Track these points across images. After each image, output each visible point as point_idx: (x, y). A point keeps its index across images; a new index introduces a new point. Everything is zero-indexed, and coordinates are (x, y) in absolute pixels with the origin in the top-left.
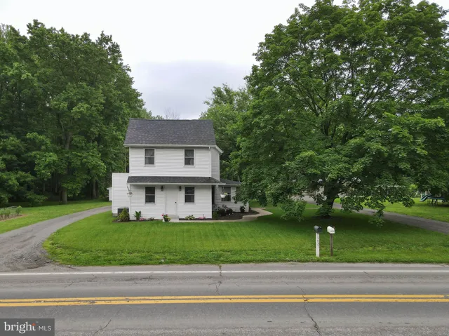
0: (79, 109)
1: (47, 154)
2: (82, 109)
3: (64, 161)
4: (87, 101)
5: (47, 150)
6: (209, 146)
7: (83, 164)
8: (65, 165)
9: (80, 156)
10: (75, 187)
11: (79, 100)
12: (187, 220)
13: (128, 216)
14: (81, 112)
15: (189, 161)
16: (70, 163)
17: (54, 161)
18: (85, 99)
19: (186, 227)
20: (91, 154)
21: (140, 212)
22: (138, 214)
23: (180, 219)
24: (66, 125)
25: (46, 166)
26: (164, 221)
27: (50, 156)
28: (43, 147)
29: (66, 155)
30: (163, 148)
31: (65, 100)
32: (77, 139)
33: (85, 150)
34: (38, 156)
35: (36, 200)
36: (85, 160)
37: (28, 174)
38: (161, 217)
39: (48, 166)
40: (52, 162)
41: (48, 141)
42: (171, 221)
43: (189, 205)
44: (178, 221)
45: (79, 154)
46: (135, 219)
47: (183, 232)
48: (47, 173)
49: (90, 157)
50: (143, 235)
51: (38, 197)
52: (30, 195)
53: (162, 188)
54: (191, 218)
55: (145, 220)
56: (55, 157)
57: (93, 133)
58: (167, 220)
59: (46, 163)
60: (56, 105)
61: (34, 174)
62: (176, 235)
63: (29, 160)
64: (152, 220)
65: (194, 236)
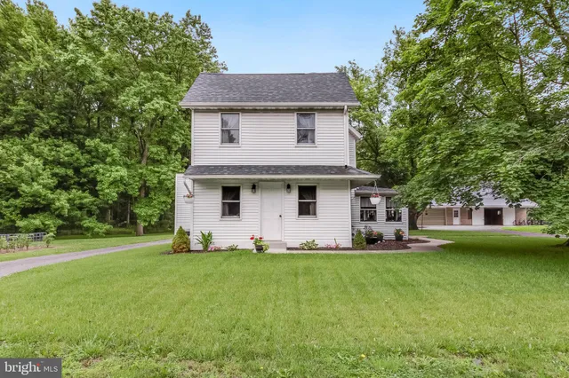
0: (153, 105)
1: (114, 168)
2: (157, 106)
3: (137, 179)
4: (164, 96)
5: (114, 163)
6: (345, 105)
7: (160, 182)
8: (137, 185)
9: (159, 172)
10: (150, 212)
11: (154, 95)
12: (303, 249)
13: (187, 243)
14: (156, 110)
15: (305, 136)
16: (145, 182)
17: (122, 177)
18: (162, 95)
19: (302, 264)
20: (171, 168)
21: (210, 235)
22: (207, 239)
23: (288, 249)
24: (142, 131)
25: (111, 184)
26: (255, 251)
27: (117, 171)
28: (109, 159)
29: (140, 171)
30: (255, 111)
31: (136, 94)
32: (154, 149)
33: (164, 164)
34: (101, 171)
35: (96, 230)
36: (163, 177)
37: (87, 194)
38: (250, 245)
39: (114, 183)
40: (119, 178)
41: (116, 152)
42: (270, 251)
43: (307, 221)
44: (284, 251)
45: (156, 169)
46: (200, 247)
47: (296, 275)
48: (112, 194)
49: (170, 173)
50: (191, 281)
51: (100, 225)
52: (88, 222)
53: (254, 187)
54: (310, 246)
55: (218, 250)
56: (123, 172)
57: (175, 142)
58: (260, 249)
59: (111, 179)
60: (124, 101)
61: (95, 193)
62: (277, 282)
63: (91, 176)
64: (232, 249)
65: (325, 288)
